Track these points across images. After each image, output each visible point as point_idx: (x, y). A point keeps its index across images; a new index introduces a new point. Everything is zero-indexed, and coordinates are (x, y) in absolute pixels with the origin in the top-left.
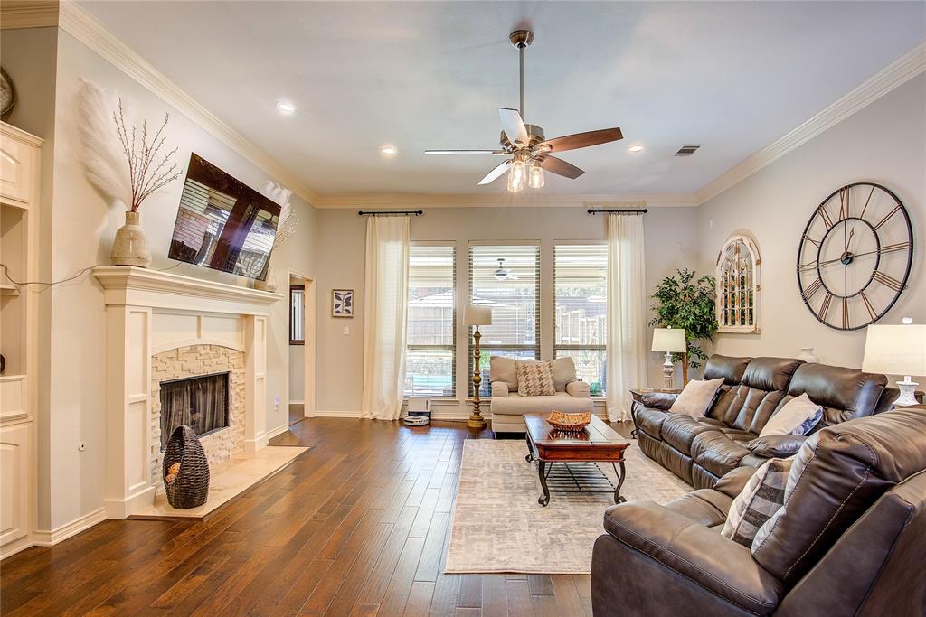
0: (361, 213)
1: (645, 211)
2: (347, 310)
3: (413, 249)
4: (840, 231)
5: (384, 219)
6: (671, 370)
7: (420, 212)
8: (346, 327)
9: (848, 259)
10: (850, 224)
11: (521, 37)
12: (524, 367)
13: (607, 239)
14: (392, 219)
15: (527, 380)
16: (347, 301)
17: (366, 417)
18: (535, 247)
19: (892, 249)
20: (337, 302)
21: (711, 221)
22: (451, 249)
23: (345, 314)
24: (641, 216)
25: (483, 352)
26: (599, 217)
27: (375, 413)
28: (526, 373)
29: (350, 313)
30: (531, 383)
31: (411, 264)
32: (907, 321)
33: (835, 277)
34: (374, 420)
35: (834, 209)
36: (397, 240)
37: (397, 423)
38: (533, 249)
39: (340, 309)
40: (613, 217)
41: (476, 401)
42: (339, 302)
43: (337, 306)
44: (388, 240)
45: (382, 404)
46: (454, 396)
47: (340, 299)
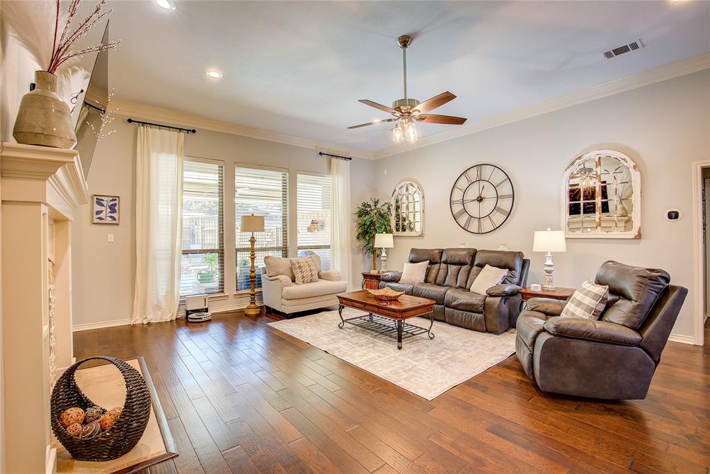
0: (130, 121)
1: (350, 159)
2: (111, 217)
3: (187, 163)
4: (476, 186)
5: (157, 131)
6: (385, 258)
7: (194, 131)
8: (110, 234)
9: (480, 199)
10: (482, 183)
11: (405, 41)
12: (298, 263)
13: (330, 174)
14: (166, 132)
15: (302, 272)
16: (113, 209)
17: (137, 323)
18: (281, 173)
19: (503, 197)
20: (98, 208)
21: (386, 171)
22: (216, 167)
23: (109, 220)
24: (349, 161)
25: (257, 254)
26: (324, 159)
27: (150, 317)
28: (300, 267)
29: (115, 220)
30: (305, 274)
31: (185, 180)
32: (549, 229)
33: (473, 208)
34: (149, 323)
35: (473, 174)
36: (171, 152)
37: (175, 323)
38: (279, 175)
39: (102, 215)
40: (334, 160)
41: (252, 293)
42: (100, 208)
43: (98, 213)
44: (162, 151)
45: (158, 307)
46: (223, 292)
47: (103, 205)
